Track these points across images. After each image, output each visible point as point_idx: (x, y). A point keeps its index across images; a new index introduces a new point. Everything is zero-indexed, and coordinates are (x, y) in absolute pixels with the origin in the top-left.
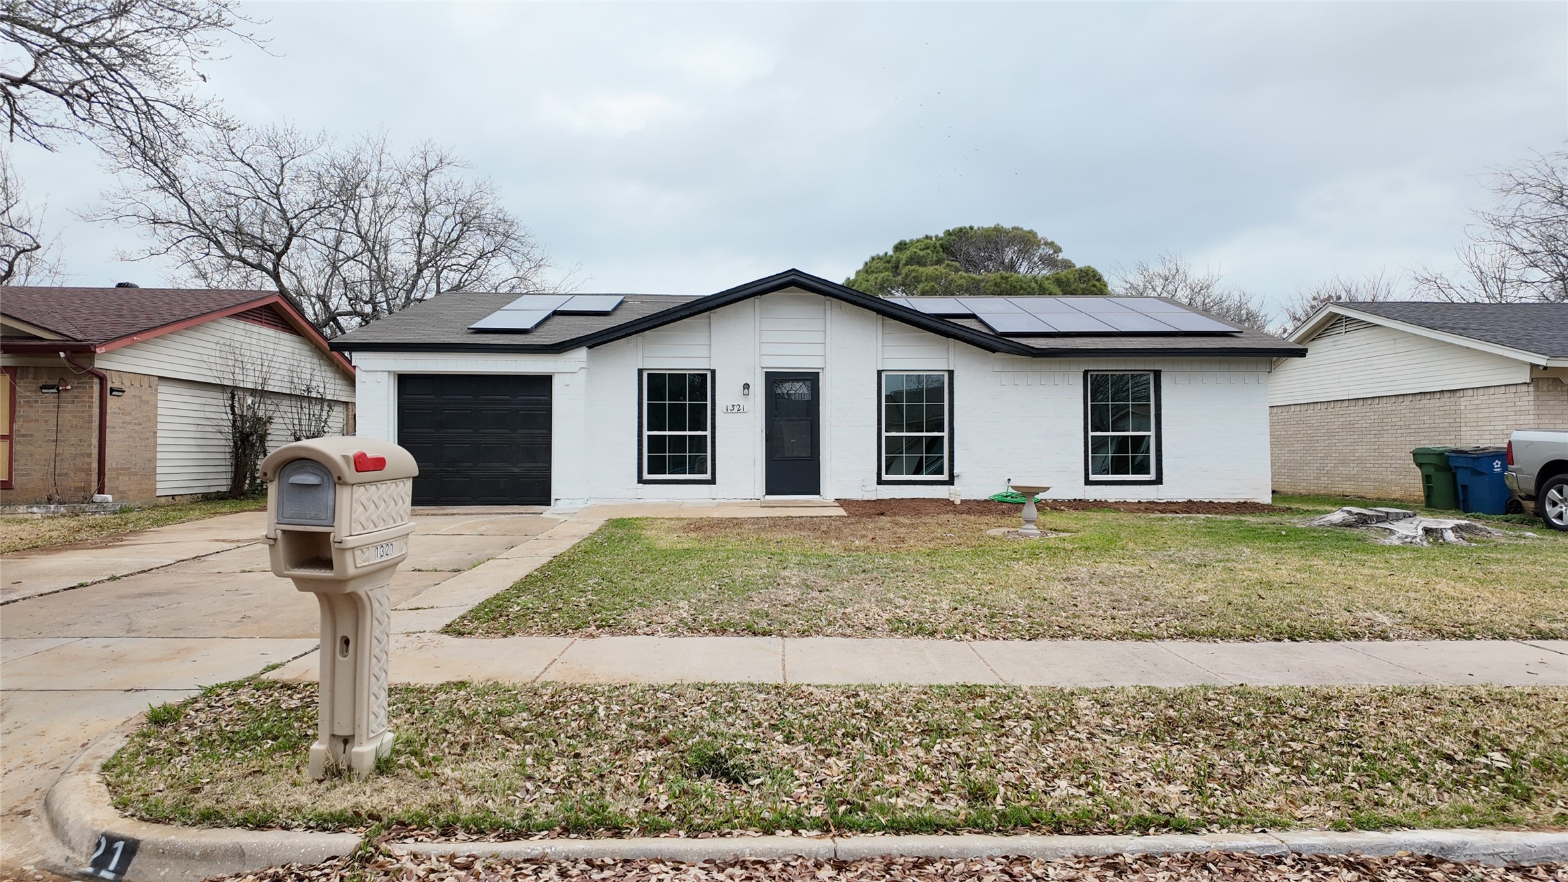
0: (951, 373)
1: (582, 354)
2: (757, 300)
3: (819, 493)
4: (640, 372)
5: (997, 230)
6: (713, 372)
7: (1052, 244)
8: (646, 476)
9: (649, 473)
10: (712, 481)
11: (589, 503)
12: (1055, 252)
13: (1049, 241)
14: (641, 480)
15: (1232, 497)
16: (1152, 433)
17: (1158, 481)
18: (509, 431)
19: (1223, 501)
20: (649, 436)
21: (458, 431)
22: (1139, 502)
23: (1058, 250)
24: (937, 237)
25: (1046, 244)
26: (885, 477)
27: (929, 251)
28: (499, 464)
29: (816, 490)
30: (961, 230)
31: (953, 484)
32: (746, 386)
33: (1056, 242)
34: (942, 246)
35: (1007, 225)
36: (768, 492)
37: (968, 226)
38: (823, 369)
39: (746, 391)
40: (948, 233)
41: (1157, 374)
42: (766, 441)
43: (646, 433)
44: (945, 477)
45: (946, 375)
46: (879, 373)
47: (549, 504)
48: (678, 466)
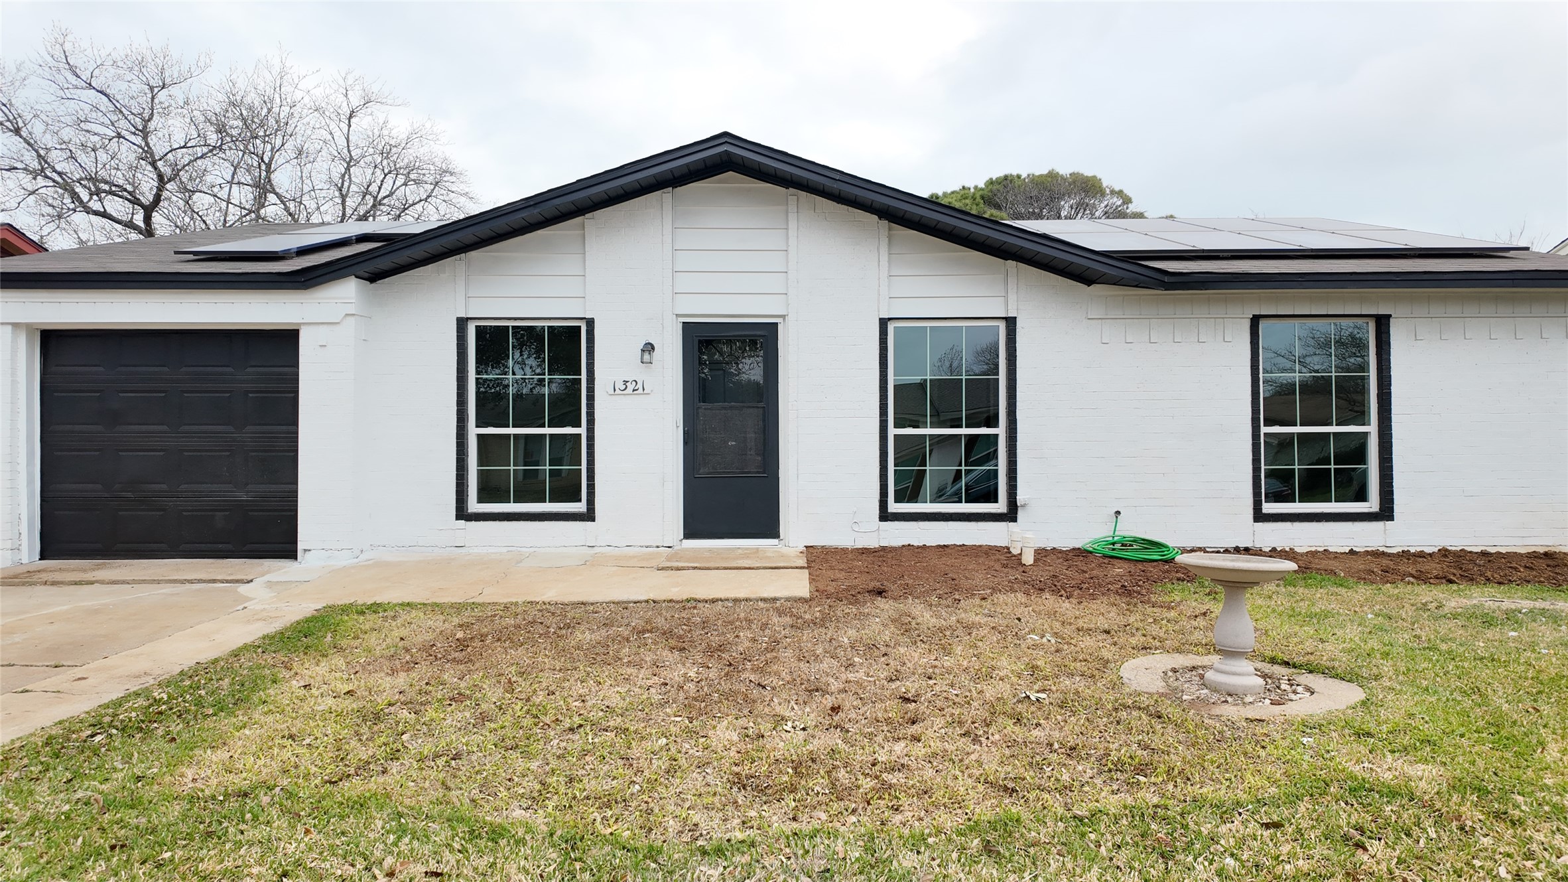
0: (1011, 322)
1: (348, 290)
2: (666, 195)
3: (776, 535)
4: (462, 323)
5: (1052, 175)
6: (590, 323)
7: (1120, 193)
8: (474, 506)
9: (481, 500)
10: (589, 516)
11: (363, 557)
12: (1124, 203)
13: (1117, 189)
14: (462, 513)
15: (1519, 542)
16: (1372, 429)
17: (1386, 513)
18: (231, 429)
19: (1503, 550)
20: (480, 437)
21: (144, 428)
22: (1352, 552)
23: (1127, 200)
24: (976, 187)
25: (1113, 192)
26: (894, 507)
27: (967, 201)
28: (215, 487)
29: (771, 530)
30: (1006, 177)
31: (1014, 520)
32: (649, 348)
33: (1125, 192)
34: (982, 197)
35: (1064, 170)
36: (690, 533)
37: (1015, 173)
38: (783, 317)
39: (646, 357)
40: (991, 182)
41: (1382, 323)
42: (686, 443)
43: (473, 431)
44: (1000, 507)
45: (1002, 326)
46: (884, 323)
47: (295, 558)
48: (529, 490)
